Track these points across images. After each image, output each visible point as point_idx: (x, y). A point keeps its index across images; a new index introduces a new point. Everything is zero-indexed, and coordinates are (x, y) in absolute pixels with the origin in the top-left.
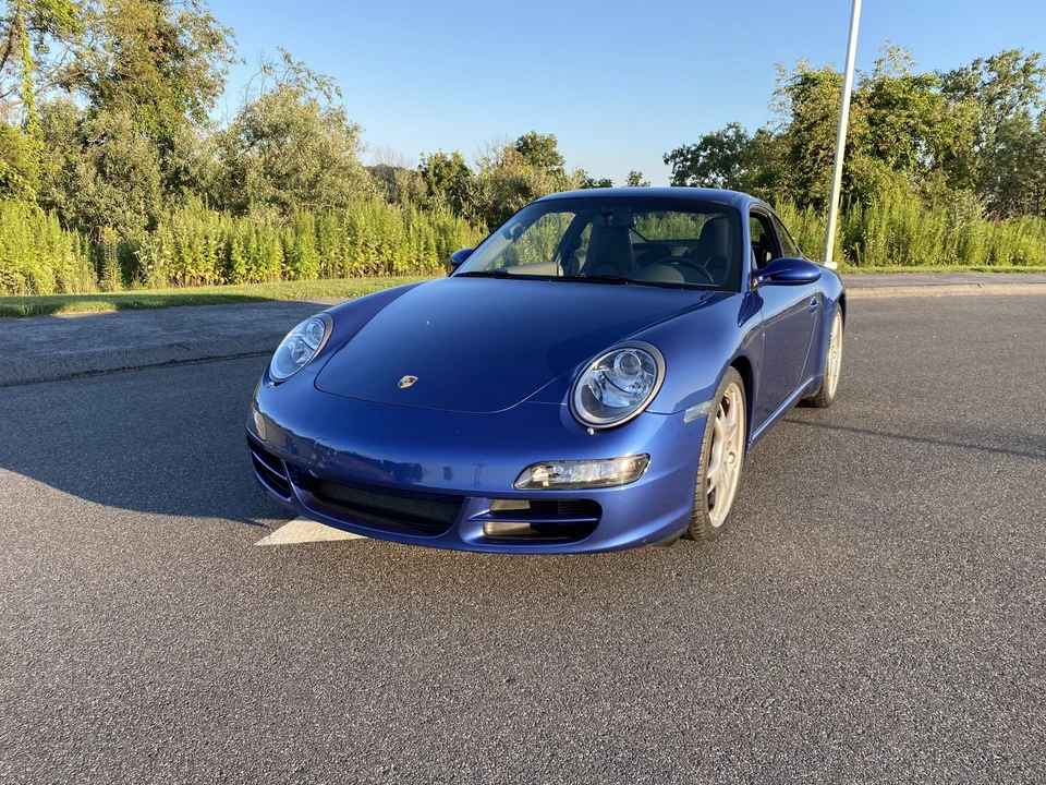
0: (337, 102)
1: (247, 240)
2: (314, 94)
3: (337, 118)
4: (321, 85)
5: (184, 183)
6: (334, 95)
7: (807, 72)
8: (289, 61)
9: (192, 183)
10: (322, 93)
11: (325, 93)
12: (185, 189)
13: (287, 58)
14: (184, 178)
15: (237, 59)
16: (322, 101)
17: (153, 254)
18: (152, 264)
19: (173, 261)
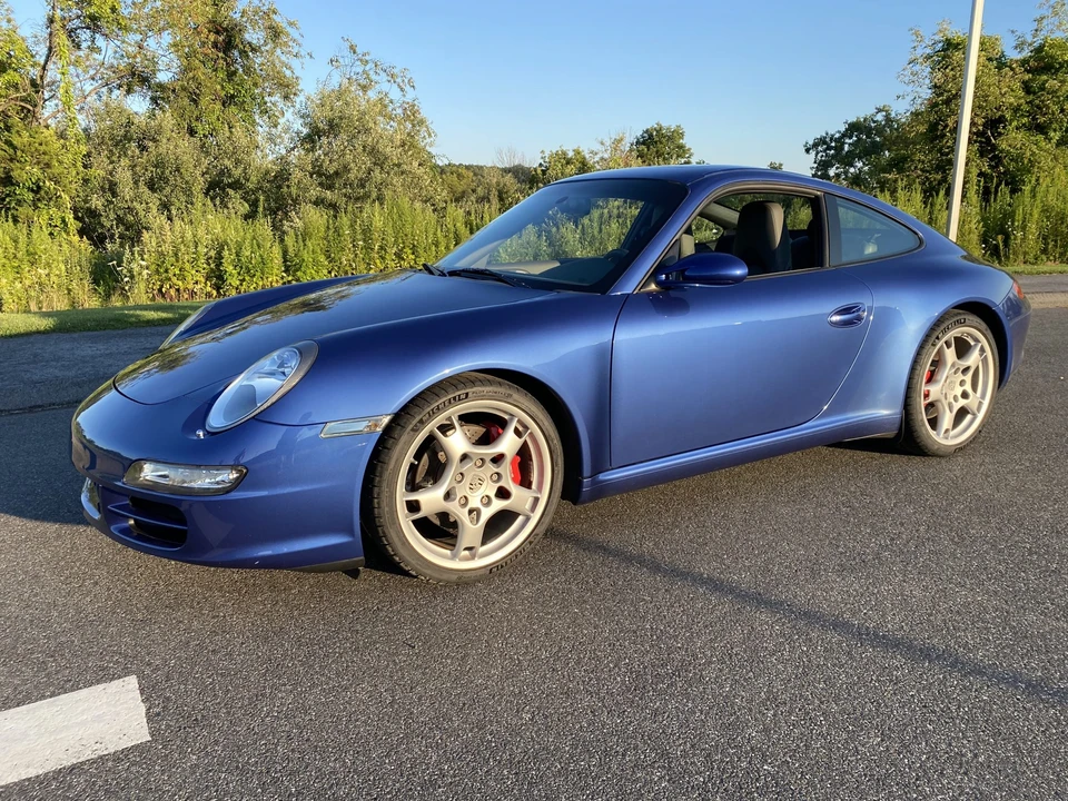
0: (410, 95)
1: (239, 247)
2: (385, 87)
3: (412, 115)
4: (392, 78)
5: (230, 186)
6: (407, 88)
7: (950, 36)
8: (354, 52)
9: (236, 185)
10: (395, 85)
11: (399, 86)
12: (231, 192)
13: (353, 49)
14: (225, 181)
15: (303, 53)
16: (395, 94)
17: (134, 266)
18: (132, 277)
19: (157, 272)
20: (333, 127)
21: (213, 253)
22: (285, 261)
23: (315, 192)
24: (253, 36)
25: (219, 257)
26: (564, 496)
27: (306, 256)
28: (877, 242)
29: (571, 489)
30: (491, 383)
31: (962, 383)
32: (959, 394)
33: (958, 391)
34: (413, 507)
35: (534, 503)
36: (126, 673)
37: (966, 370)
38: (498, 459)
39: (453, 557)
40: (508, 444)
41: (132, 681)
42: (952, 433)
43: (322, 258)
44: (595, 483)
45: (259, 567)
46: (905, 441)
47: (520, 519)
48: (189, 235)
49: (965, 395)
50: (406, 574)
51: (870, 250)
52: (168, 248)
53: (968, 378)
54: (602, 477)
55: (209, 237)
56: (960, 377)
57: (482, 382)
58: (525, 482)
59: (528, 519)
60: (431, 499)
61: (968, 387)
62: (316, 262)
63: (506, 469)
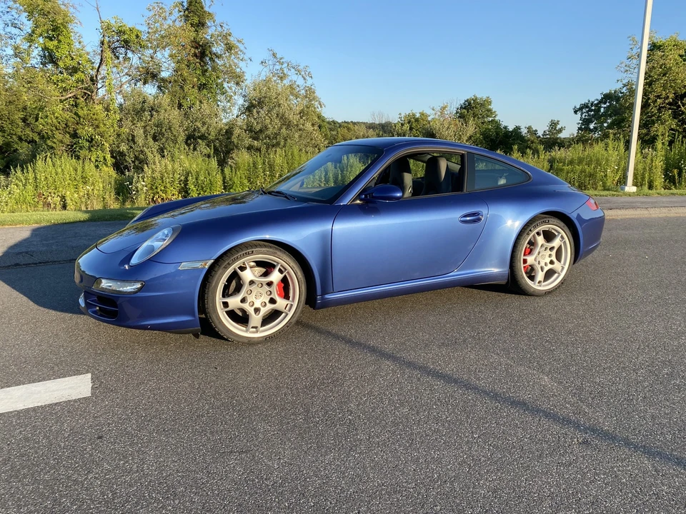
0: (309, 82)
2: (294, 77)
3: (310, 94)
4: (298, 72)
5: (200, 137)
6: (307, 78)
7: (655, 41)
8: (275, 57)
9: (203, 137)
10: (300, 76)
11: (303, 76)
12: (200, 141)
13: (274, 55)
14: (197, 134)
15: (246, 58)
16: (300, 81)
17: (139, 185)
18: (137, 191)
19: (151, 188)
20: (261, 103)
21: (183, 178)
22: (224, 183)
23: (248, 141)
24: (217, 49)
25: (186, 180)
26: (306, 304)
27: (236, 180)
28: (506, 178)
29: (311, 299)
30: (265, 246)
31: (550, 256)
32: (548, 262)
33: (548, 260)
34: (226, 304)
35: (290, 307)
36: (87, 372)
37: (552, 249)
38: (270, 284)
39: (247, 331)
40: (276, 277)
41: (89, 375)
42: (543, 284)
43: (245, 181)
44: (323, 299)
45: (150, 329)
46: (511, 285)
47: (283, 314)
48: (170, 167)
49: (552, 262)
50: (221, 338)
51: (502, 182)
52: (157, 175)
53: (554, 253)
54: (327, 296)
55: (181, 168)
56: (548, 252)
57: (261, 246)
58: (286, 297)
59: (287, 315)
60: (234, 302)
61: (554, 258)
62: (242, 184)
63: (274, 289)
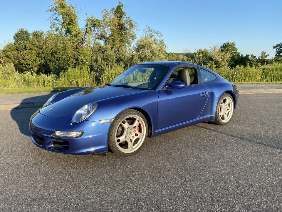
0: (162, 38)
2: (156, 36)
3: (162, 42)
4: (158, 34)
5: (121, 60)
6: (161, 36)
8: (149, 29)
9: (122, 60)
11: (159, 36)
12: (121, 62)
13: (149, 28)
15: (137, 29)
16: (158, 38)
17: (103, 78)
18: (103, 80)
19: (108, 79)
20: (144, 47)
22: (133, 78)
24: (127, 26)
27: (138, 77)
43: (141, 77)
48: (114, 72)
52: (110, 74)
55: (118, 72)
62: (140, 78)
